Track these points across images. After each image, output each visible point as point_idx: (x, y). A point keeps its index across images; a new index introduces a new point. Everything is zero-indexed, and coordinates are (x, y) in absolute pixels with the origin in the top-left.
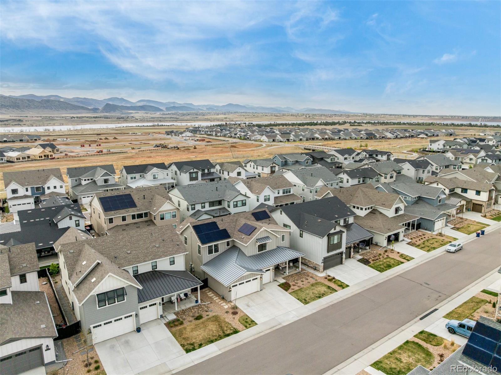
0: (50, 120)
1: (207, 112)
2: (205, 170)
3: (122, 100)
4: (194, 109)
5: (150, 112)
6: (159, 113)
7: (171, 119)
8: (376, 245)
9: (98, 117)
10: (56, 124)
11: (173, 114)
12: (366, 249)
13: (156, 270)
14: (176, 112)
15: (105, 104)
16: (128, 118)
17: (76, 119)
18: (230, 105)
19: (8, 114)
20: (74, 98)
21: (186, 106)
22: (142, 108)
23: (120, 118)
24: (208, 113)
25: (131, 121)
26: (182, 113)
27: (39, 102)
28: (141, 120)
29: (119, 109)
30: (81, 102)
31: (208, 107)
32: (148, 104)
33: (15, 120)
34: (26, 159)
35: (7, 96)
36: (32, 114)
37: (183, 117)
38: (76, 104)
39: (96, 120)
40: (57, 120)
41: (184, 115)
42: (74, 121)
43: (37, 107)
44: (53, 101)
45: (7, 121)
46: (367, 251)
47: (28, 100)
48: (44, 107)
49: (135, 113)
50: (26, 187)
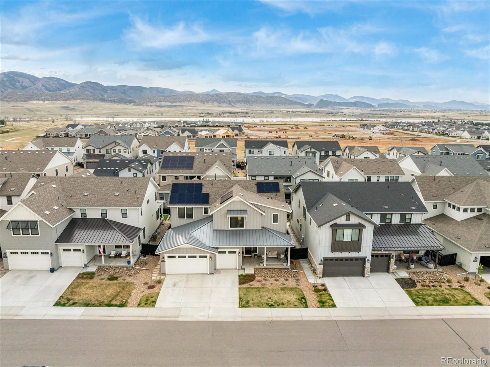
0: (269, 113)
1: (423, 109)
2: (328, 151)
3: (337, 96)
4: (408, 106)
5: (360, 108)
6: (369, 110)
7: (381, 115)
8: (460, 267)
9: (310, 112)
10: (273, 117)
11: (384, 110)
12: (427, 267)
13: (105, 218)
14: (388, 109)
15: (319, 100)
16: (337, 113)
17: (290, 113)
18: (454, 102)
19: (240, 108)
20: (294, 95)
21: (400, 102)
22: (354, 104)
23: (329, 113)
24: (425, 110)
25: (340, 116)
26: (394, 110)
27: (265, 98)
28: (349, 116)
29: (331, 105)
30: (300, 98)
31: (425, 104)
32: (361, 100)
33: (243, 112)
35: (241, 94)
36: (258, 108)
37: (394, 114)
38: (295, 100)
39: (307, 114)
40: (275, 113)
41: (396, 111)
42: (288, 114)
43: (262, 102)
44: (275, 97)
45: (237, 113)
46: (428, 270)
47: (256, 96)
48: (268, 102)
49: (346, 109)
50: (154, 149)
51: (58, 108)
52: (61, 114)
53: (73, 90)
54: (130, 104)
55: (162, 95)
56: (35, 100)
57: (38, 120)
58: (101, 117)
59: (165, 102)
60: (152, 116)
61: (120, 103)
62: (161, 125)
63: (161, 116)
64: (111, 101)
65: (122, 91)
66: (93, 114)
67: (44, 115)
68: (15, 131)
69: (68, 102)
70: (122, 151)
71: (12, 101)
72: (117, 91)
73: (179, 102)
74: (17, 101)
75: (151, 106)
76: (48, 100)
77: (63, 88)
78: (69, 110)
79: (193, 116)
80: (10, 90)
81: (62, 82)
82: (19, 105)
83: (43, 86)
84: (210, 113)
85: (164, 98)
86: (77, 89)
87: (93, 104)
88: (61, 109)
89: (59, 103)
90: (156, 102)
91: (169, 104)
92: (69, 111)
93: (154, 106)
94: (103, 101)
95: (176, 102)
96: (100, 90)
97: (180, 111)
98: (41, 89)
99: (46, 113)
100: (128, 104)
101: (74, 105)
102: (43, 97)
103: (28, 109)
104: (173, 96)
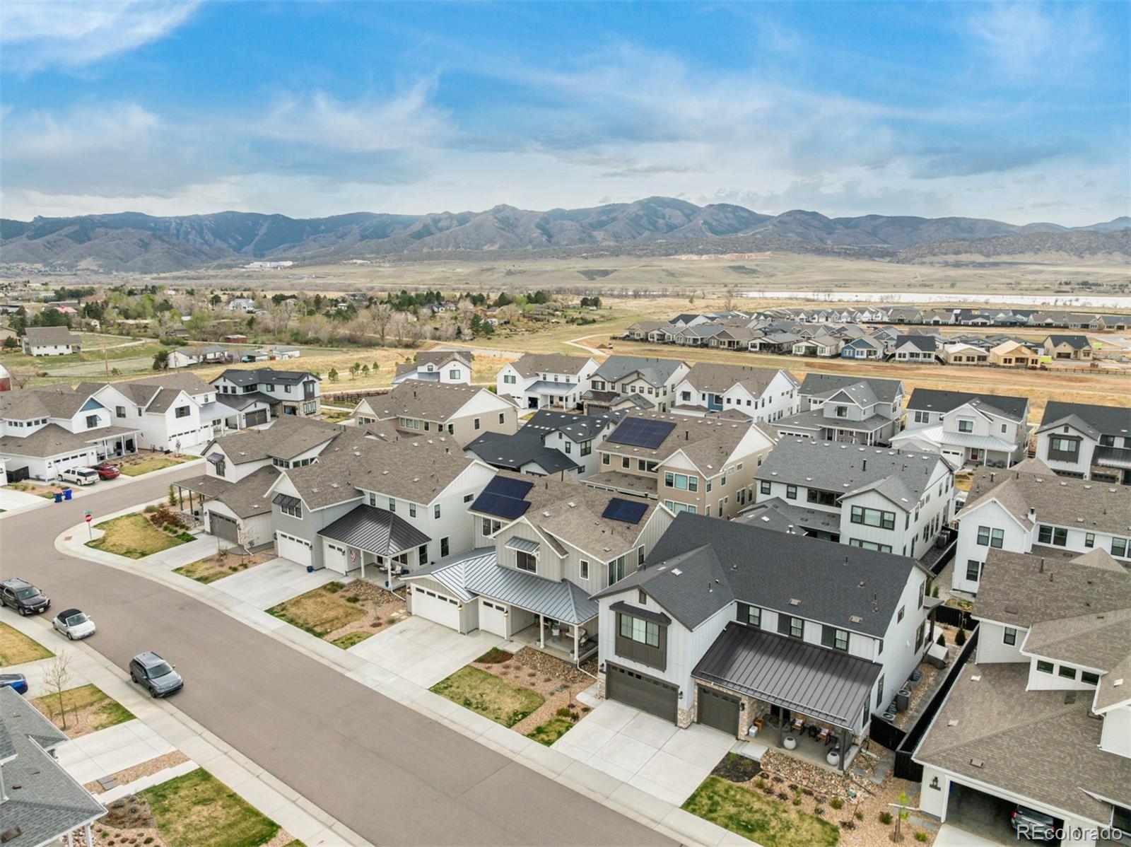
13: (393, 512)
34: (975, 362)
50: (704, 392)
51: (724, 268)
52: (726, 281)
53: (762, 230)
54: (882, 260)
55: (965, 235)
56: (684, 253)
57: (678, 295)
58: (806, 289)
59: (969, 255)
60: (927, 289)
61: (858, 258)
62: (898, 317)
63: (952, 290)
64: (839, 254)
65: (869, 230)
66: (791, 283)
67: (693, 283)
68: (608, 320)
69: (746, 256)
70: (646, 391)
71: (645, 255)
72: (857, 230)
73: (1009, 253)
74: (654, 255)
75: (932, 264)
76: (708, 252)
77: (743, 226)
78: (745, 273)
79: (1038, 290)
80: (646, 233)
81: (743, 214)
82: (656, 263)
83: (705, 223)
84: (1091, 282)
85: (967, 243)
86: (770, 227)
87: (797, 259)
88: (730, 270)
89: (729, 259)
90: (946, 254)
91: (981, 259)
92: (744, 275)
93: (939, 263)
94: (820, 254)
95: (999, 254)
96: (819, 229)
97: (1007, 278)
98: (701, 229)
99: (699, 280)
100: (877, 259)
101: (758, 263)
102: (701, 247)
103: (667, 271)
104: (993, 238)
